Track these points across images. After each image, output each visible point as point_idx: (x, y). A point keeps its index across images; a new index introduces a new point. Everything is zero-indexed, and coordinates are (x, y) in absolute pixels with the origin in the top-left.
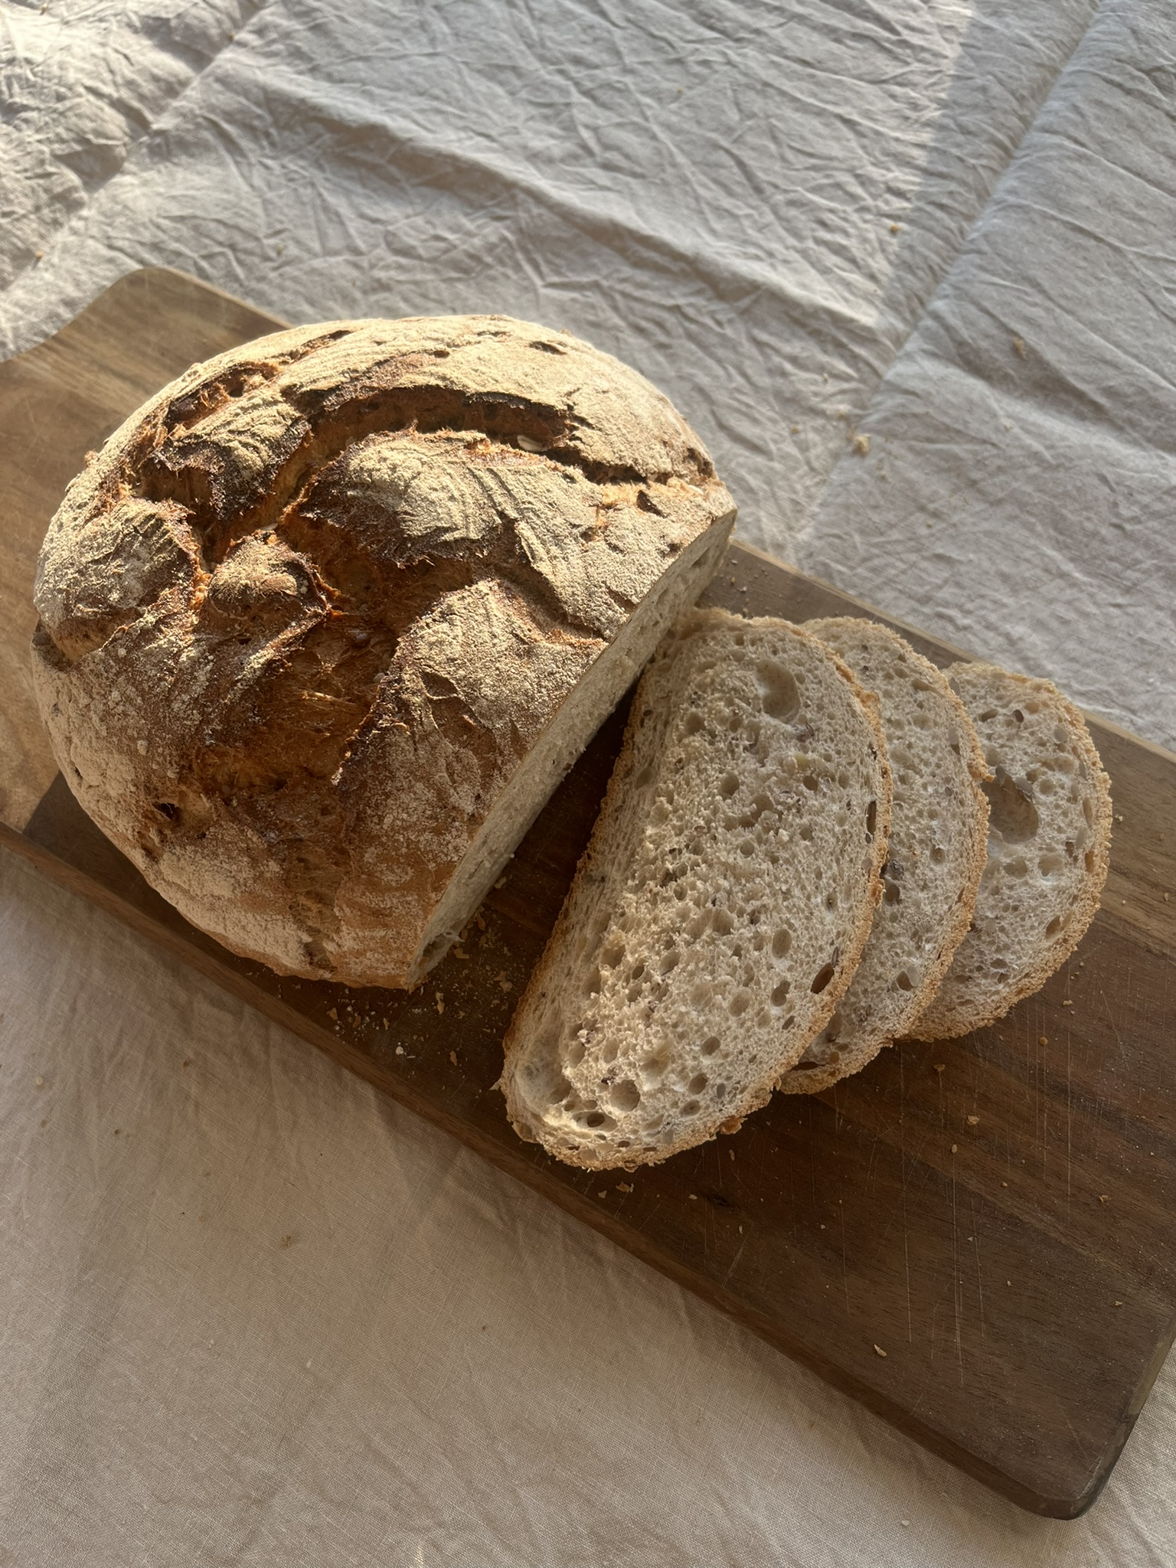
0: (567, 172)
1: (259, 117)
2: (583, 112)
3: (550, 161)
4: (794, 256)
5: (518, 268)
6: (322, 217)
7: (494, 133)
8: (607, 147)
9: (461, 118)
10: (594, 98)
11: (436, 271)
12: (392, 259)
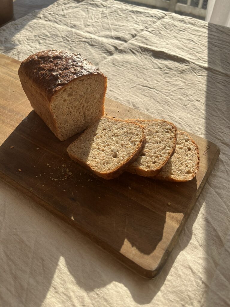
1: (139, 50)
2: (197, 54)
3: (194, 59)
5: (192, 72)
6: (153, 63)
8: (203, 59)
11: (177, 72)
12: (167, 69)
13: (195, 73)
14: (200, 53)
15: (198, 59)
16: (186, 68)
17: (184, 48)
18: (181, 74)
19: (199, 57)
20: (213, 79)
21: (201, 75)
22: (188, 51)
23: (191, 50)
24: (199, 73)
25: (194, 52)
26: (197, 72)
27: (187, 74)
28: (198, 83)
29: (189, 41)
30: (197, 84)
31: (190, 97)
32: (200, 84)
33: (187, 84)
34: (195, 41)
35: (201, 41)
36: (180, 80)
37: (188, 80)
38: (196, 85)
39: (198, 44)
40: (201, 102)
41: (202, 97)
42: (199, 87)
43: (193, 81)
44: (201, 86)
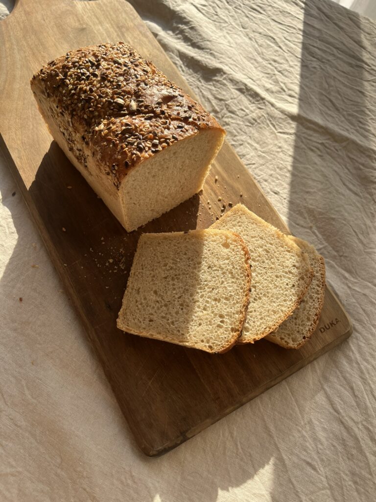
13: (274, 126)
14: (286, 73)
15: (281, 90)
16: (260, 115)
17: (259, 59)
18: (251, 129)
19: (282, 85)
20: (302, 142)
21: (284, 131)
22: (264, 67)
23: (270, 64)
24: (281, 128)
25: (275, 70)
26: (277, 125)
27: (261, 128)
28: (278, 152)
29: (269, 40)
30: (276, 154)
31: (263, 186)
32: (281, 154)
33: (260, 152)
34: (278, 40)
35: (289, 41)
36: (248, 143)
37: (261, 143)
38: (274, 155)
39: (284, 48)
40: (281, 195)
41: (283, 183)
42: (279, 161)
43: (270, 147)
44: (282, 159)
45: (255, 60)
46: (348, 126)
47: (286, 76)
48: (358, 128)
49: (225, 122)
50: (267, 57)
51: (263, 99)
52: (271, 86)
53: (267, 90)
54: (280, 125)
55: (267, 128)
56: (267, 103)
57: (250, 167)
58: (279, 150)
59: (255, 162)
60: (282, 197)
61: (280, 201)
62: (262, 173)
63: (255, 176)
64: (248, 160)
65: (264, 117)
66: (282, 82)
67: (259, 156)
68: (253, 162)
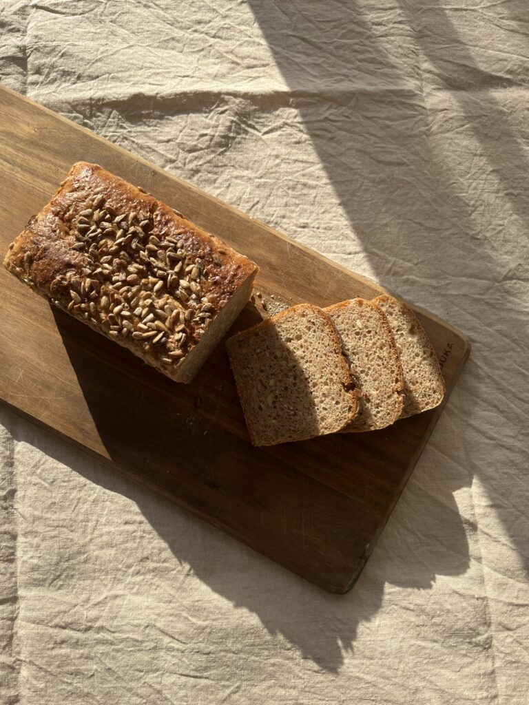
0: (234, 77)
2: (221, 45)
3: (224, 76)
4: (356, 72)
5: (246, 132)
6: (144, 153)
7: (189, 73)
8: (243, 58)
9: (169, 72)
10: (219, 37)
11: (213, 152)
12: (190, 156)
13: (254, 128)
14: (224, 34)
15: (233, 65)
16: (228, 124)
17: (178, 33)
18: (228, 153)
19: (230, 56)
21: (270, 127)
22: (191, 43)
23: (195, 31)
25: (207, 37)
26: (257, 123)
27: (239, 143)
28: (278, 165)
30: (277, 169)
31: (285, 226)
32: (283, 165)
33: (257, 180)
36: (236, 178)
37: (251, 164)
38: (275, 172)
40: (312, 225)
41: (305, 207)
42: (285, 178)
43: (264, 164)
44: (287, 172)
45: (173, 39)
46: (345, 67)
47: (226, 39)
48: (358, 63)
49: (192, 170)
50: (186, 23)
51: (218, 95)
52: (217, 67)
53: (215, 77)
54: (260, 120)
55: (247, 137)
56: (226, 97)
57: (256, 210)
58: (278, 161)
59: (257, 199)
60: (313, 227)
61: (314, 234)
62: (274, 209)
63: (268, 218)
64: (248, 202)
65: (235, 122)
66: (227, 52)
67: (258, 187)
68: (256, 200)
